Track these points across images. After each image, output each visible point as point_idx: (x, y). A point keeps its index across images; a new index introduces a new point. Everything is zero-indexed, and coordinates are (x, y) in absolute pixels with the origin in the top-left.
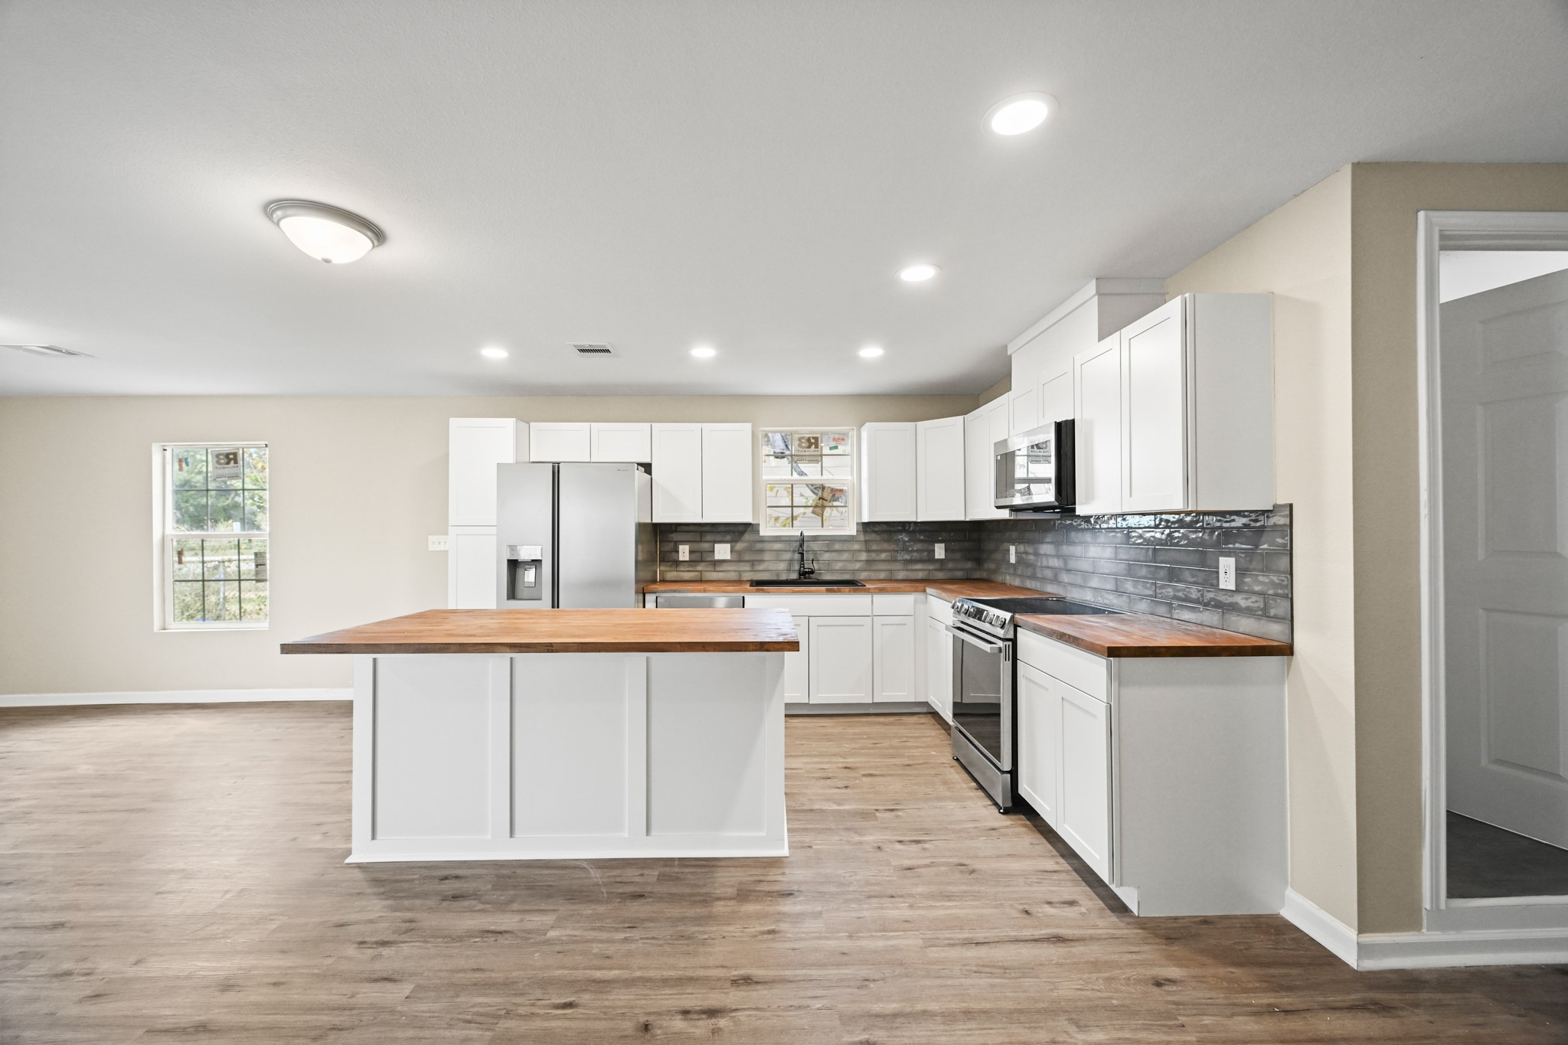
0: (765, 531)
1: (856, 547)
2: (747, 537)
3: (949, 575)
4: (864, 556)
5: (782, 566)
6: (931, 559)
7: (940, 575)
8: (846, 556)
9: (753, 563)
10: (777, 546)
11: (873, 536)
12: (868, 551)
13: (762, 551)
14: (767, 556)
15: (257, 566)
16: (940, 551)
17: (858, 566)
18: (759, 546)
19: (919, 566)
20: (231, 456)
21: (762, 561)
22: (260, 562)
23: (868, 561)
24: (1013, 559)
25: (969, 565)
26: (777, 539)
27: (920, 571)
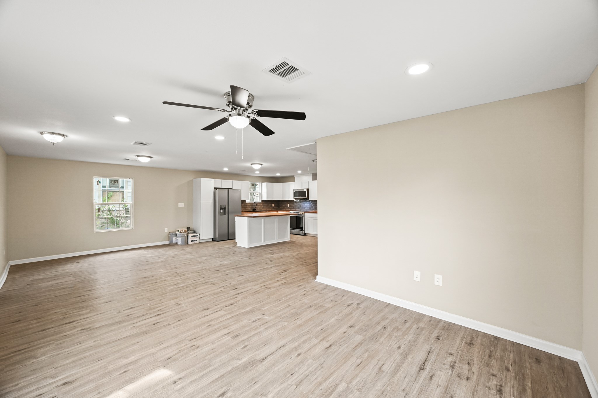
0: (247, 201)
1: (261, 205)
2: (244, 203)
3: (274, 209)
4: (262, 206)
5: (250, 209)
6: (272, 207)
7: (273, 209)
8: (260, 206)
9: (245, 208)
10: (249, 205)
11: (264, 203)
12: (263, 205)
13: (247, 206)
14: (247, 207)
15: (126, 212)
16: (273, 205)
17: (262, 208)
18: (246, 205)
19: (270, 208)
20: (116, 181)
21: (247, 208)
22: (127, 211)
23: (263, 207)
24: (288, 206)
25: (277, 207)
26: (249, 203)
27: (270, 209)
